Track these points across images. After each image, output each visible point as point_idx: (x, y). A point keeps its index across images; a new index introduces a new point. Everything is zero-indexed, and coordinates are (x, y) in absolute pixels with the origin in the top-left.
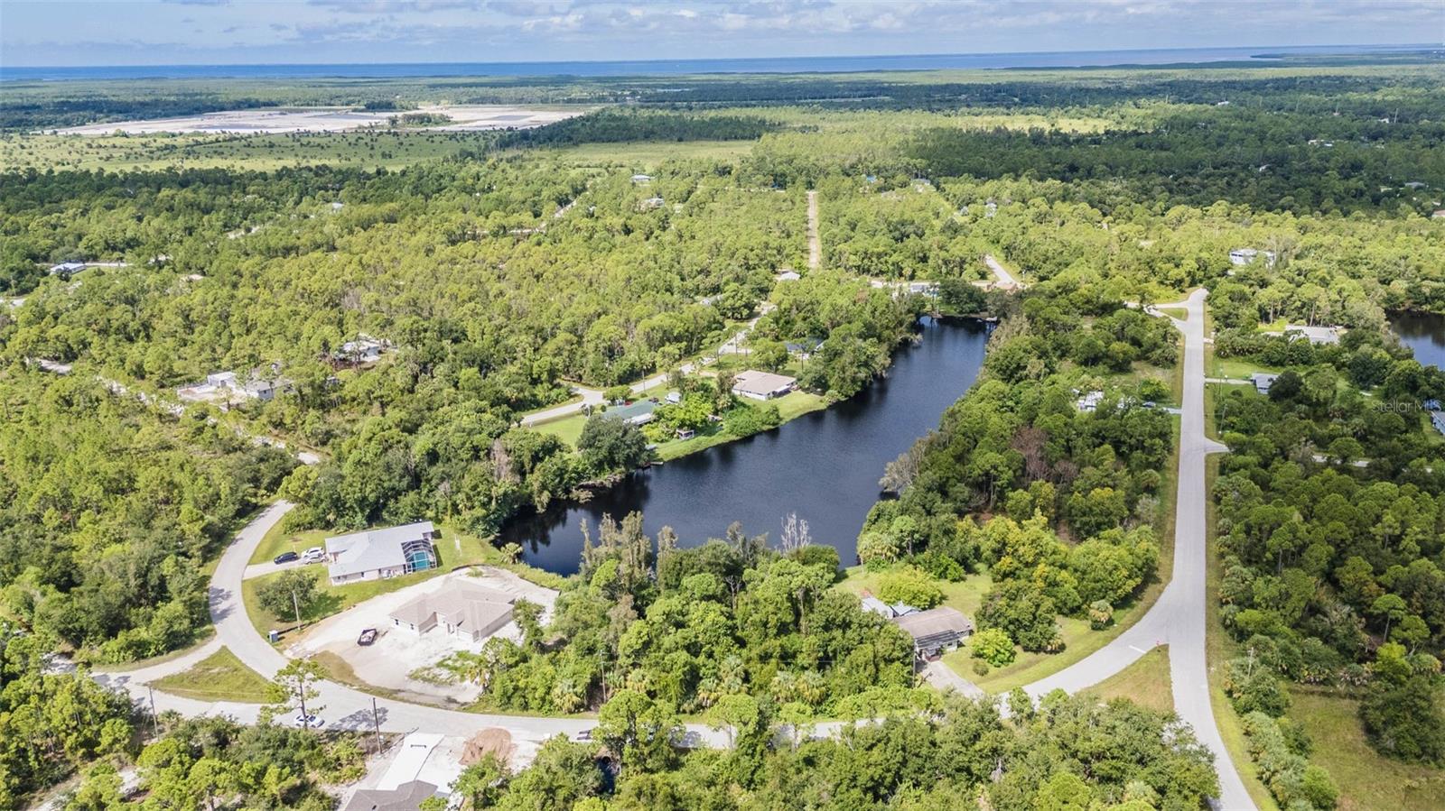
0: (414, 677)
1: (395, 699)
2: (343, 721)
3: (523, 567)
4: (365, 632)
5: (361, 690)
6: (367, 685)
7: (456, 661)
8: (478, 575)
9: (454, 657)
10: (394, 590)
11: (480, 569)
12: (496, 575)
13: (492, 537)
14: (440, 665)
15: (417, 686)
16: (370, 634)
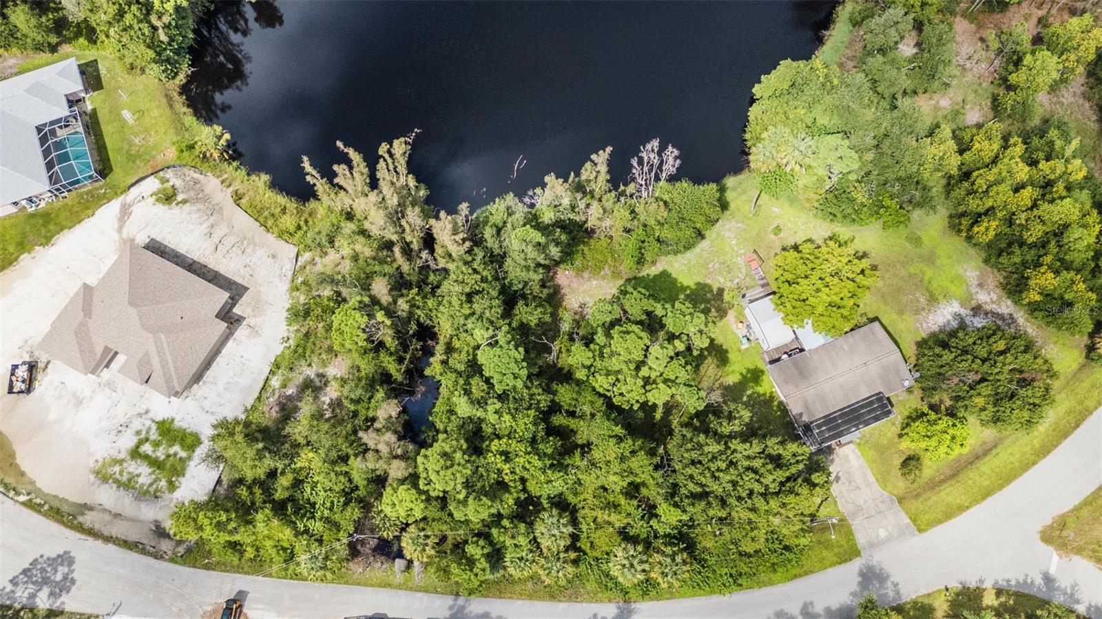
0: (103, 476)
1: (81, 529)
2: (14, 582)
3: (236, 173)
4: (15, 367)
5: (29, 505)
6: (39, 492)
7: (157, 444)
8: (168, 197)
9: (154, 435)
10: (47, 240)
11: (173, 178)
12: (199, 197)
13: (181, 78)
14: (135, 453)
15: (107, 496)
16: (22, 372)
